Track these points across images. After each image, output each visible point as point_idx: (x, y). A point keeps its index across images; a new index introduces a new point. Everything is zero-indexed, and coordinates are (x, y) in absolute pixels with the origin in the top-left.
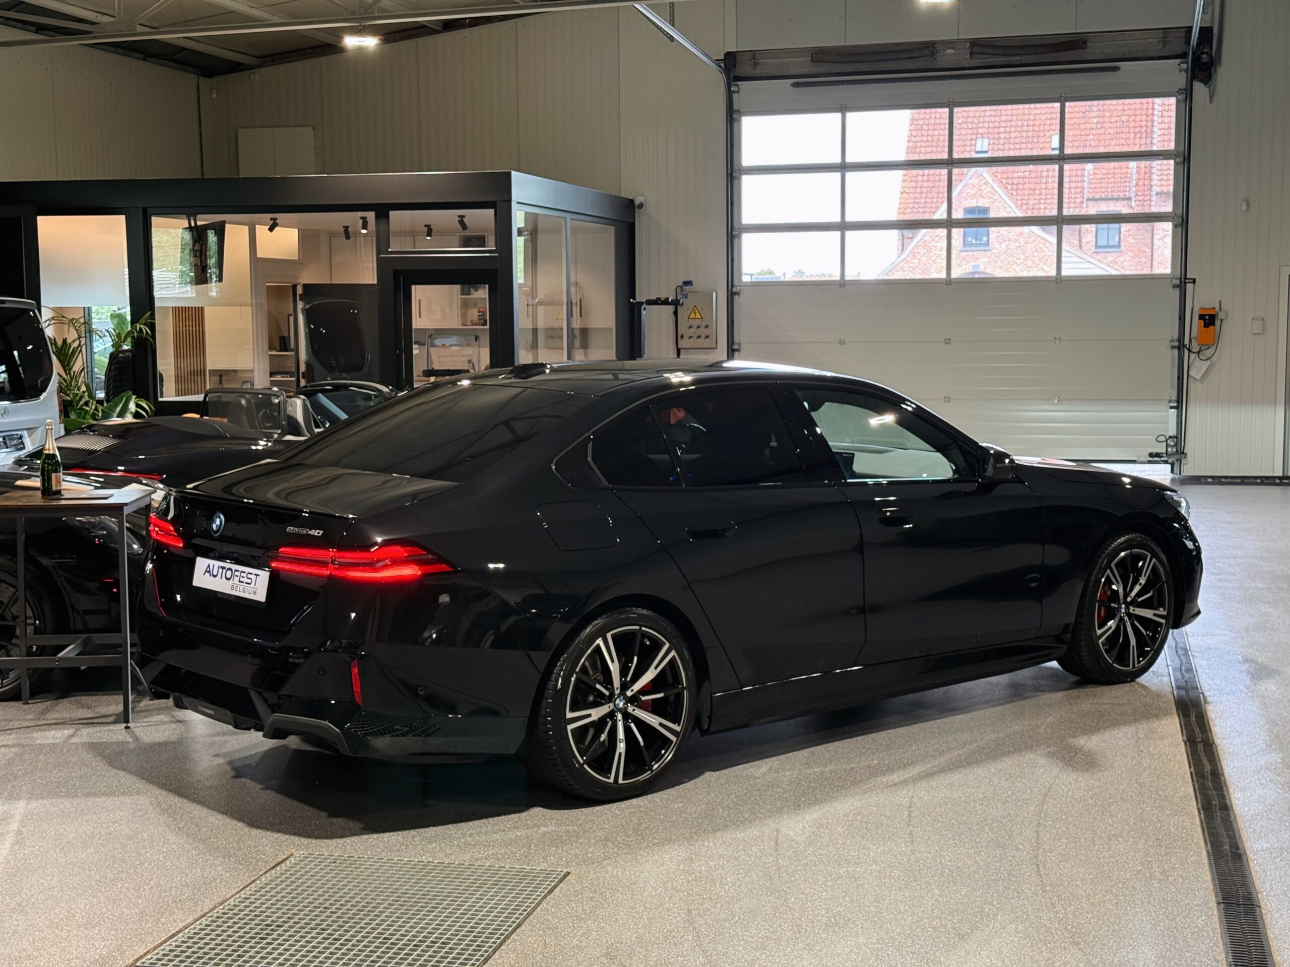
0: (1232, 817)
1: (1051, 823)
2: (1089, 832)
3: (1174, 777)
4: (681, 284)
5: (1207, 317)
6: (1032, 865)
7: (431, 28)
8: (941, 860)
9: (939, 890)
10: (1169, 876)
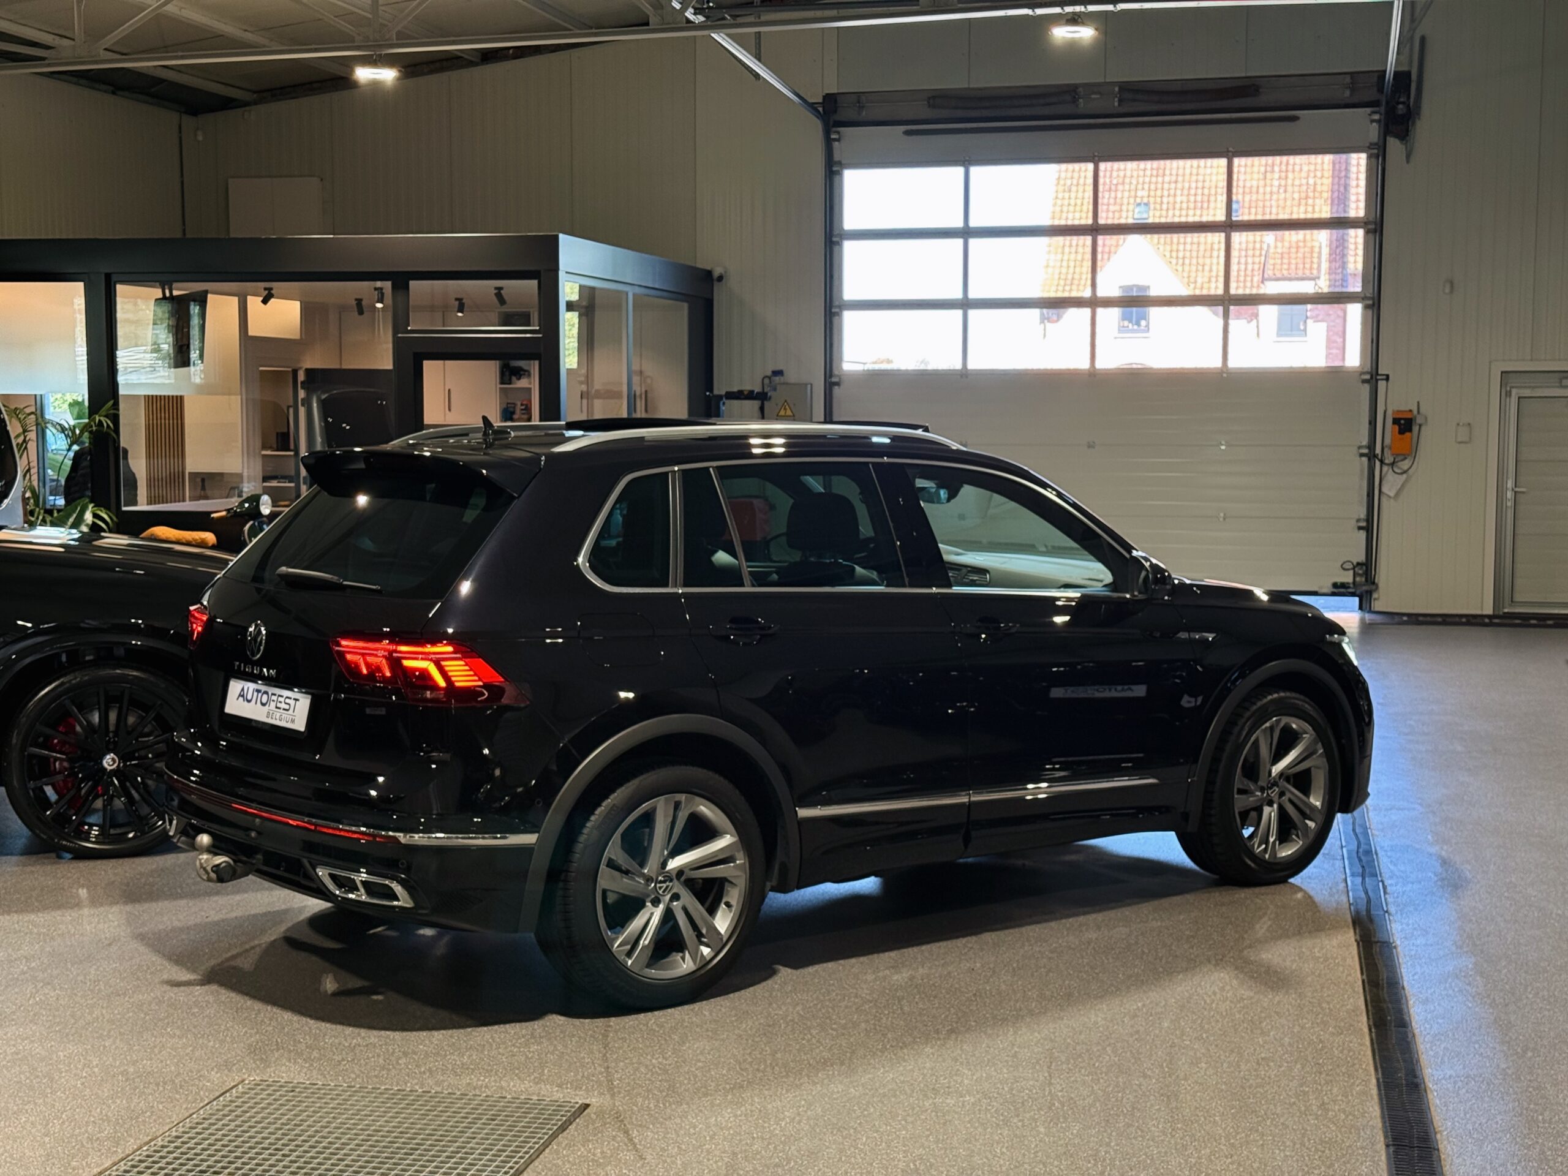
0: (1410, 1036)
1: (1188, 1043)
2: (1234, 1055)
3: (1342, 986)
4: (769, 373)
5: (1402, 422)
6: (1162, 1095)
7: (466, 59)
8: (1050, 1090)
9: (1045, 1128)
10: (1328, 1110)
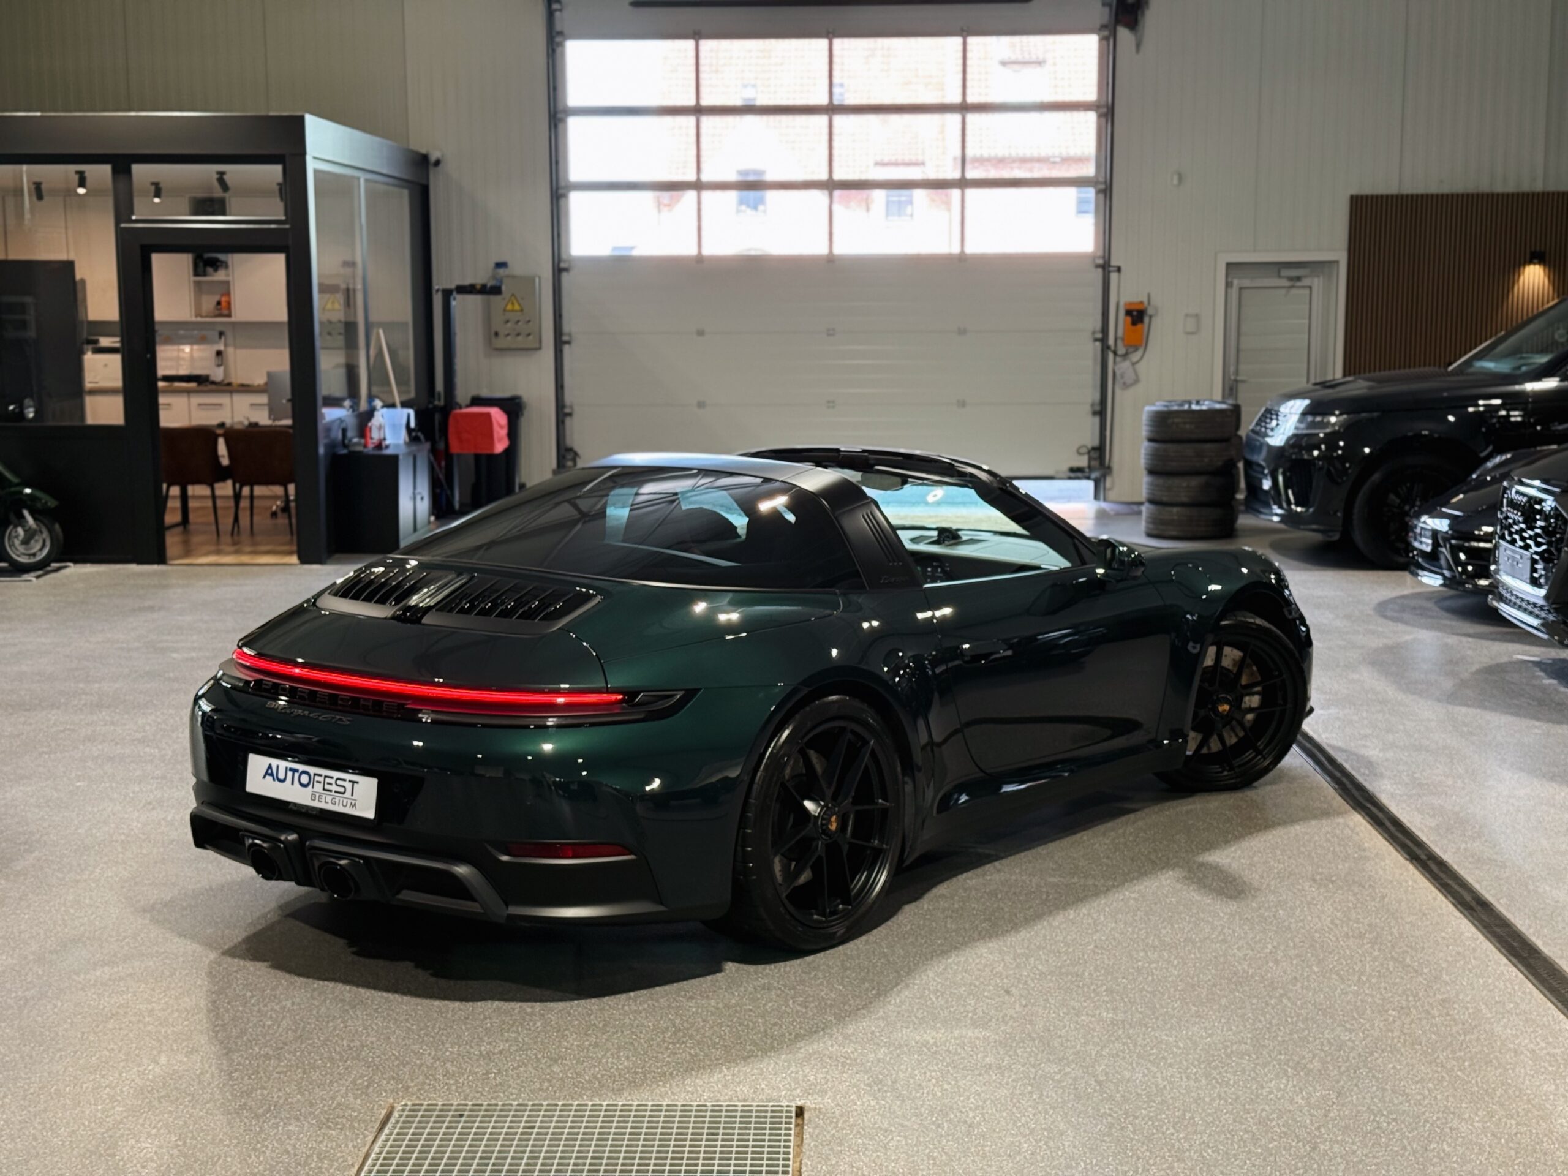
3: (1439, 911)
4: (492, 265)
5: (1135, 313)
